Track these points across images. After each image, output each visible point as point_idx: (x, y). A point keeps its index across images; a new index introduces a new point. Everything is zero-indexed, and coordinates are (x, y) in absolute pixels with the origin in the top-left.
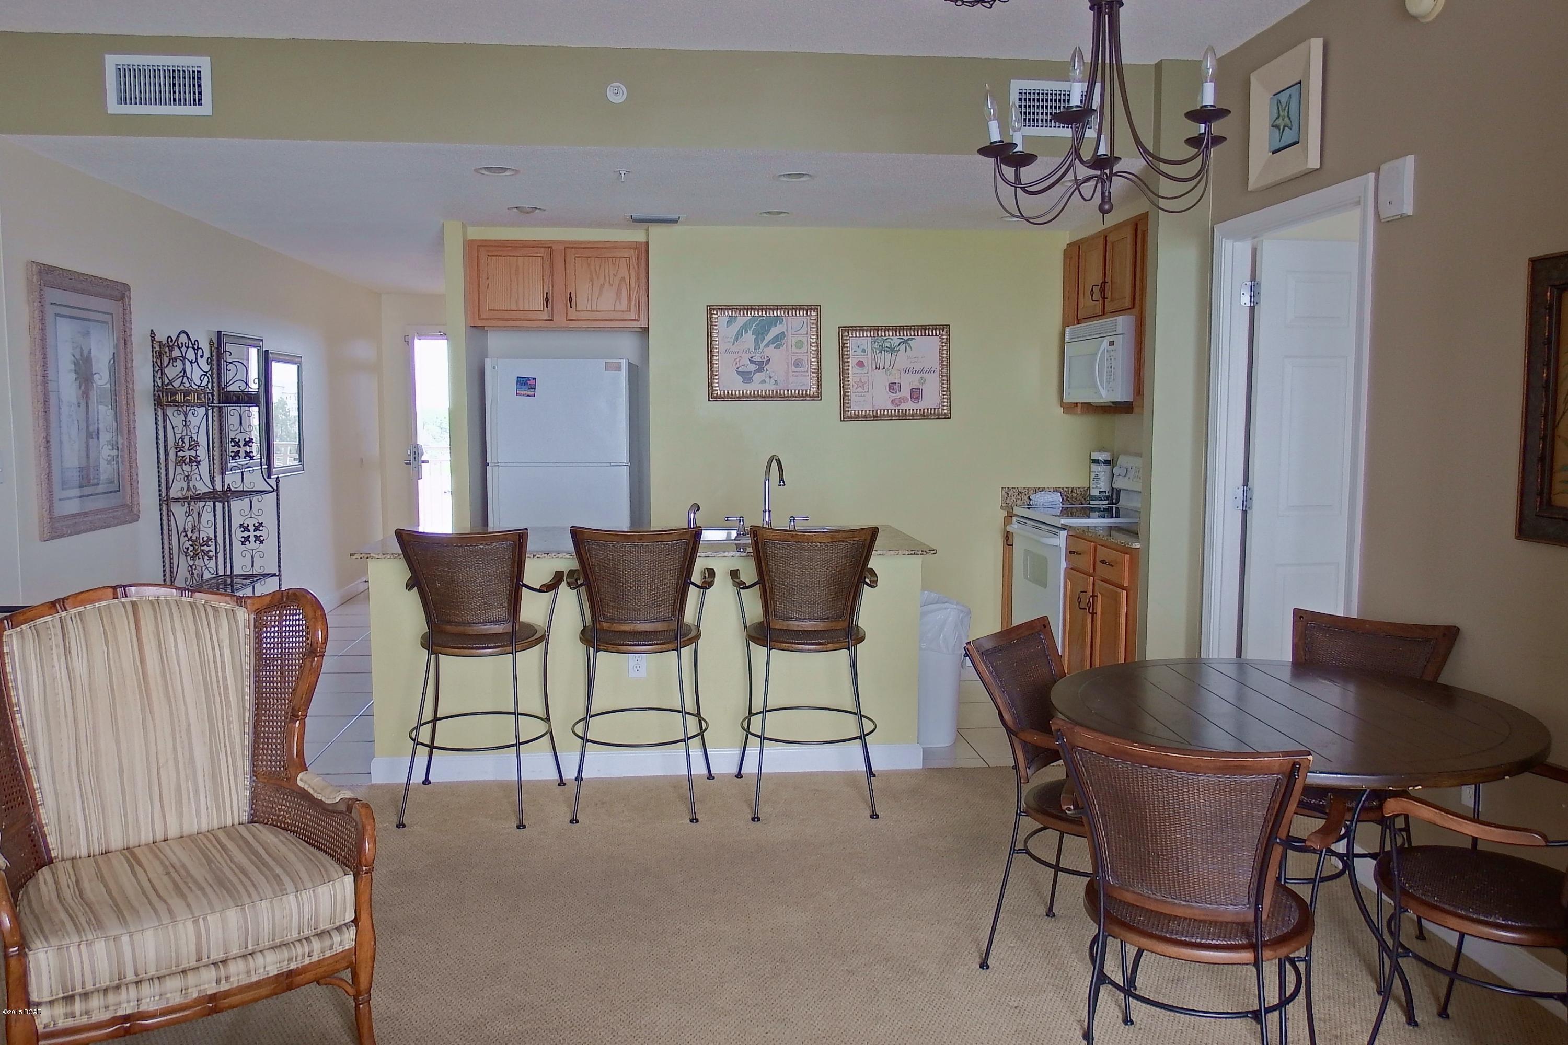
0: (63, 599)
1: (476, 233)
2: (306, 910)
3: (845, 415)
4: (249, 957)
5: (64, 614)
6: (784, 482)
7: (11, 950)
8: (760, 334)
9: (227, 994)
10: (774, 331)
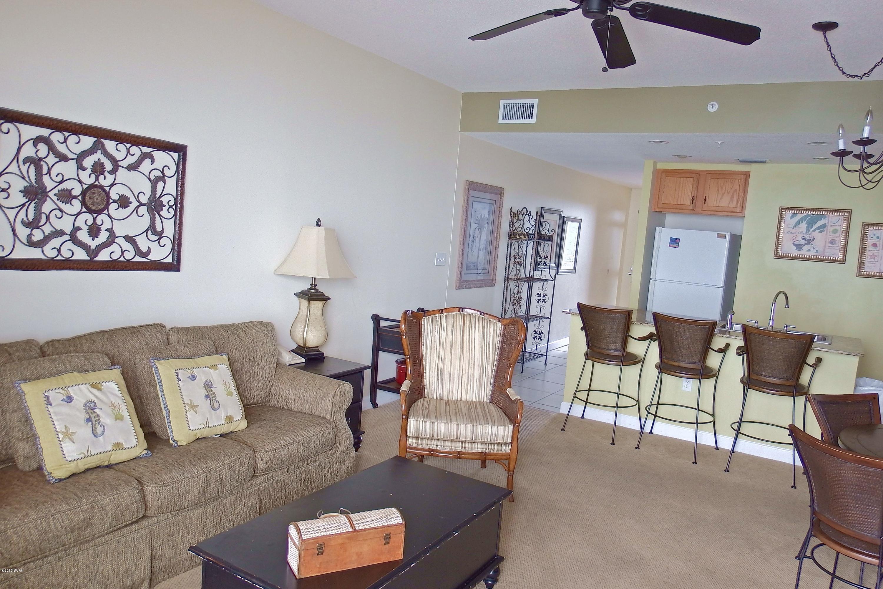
0: (443, 309)
1: (661, 166)
2: (494, 433)
3: (860, 274)
4: (473, 443)
5: (442, 314)
6: (788, 306)
7: (404, 416)
8: (810, 225)
9: (464, 453)
10: (820, 223)
